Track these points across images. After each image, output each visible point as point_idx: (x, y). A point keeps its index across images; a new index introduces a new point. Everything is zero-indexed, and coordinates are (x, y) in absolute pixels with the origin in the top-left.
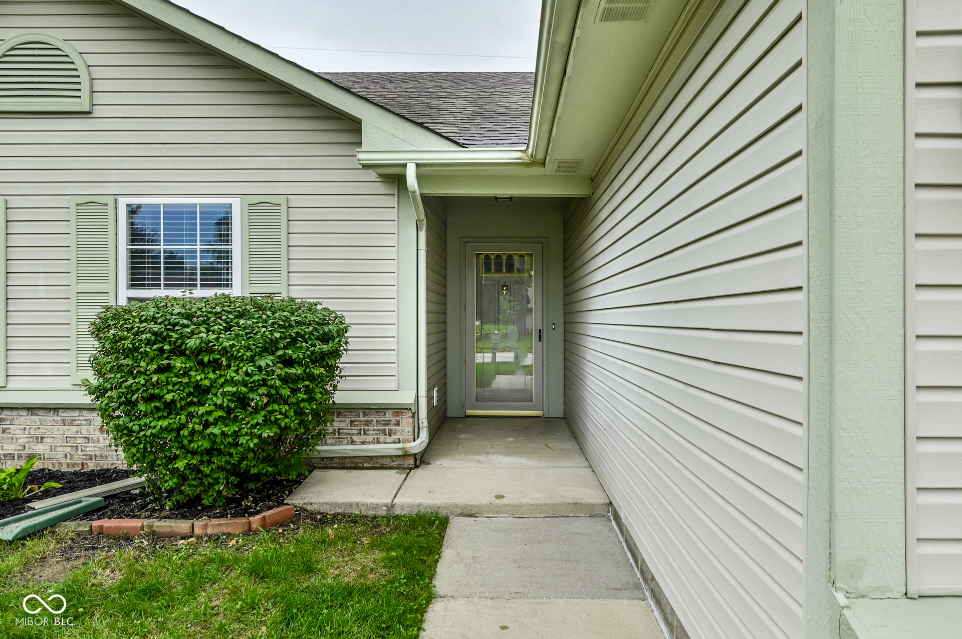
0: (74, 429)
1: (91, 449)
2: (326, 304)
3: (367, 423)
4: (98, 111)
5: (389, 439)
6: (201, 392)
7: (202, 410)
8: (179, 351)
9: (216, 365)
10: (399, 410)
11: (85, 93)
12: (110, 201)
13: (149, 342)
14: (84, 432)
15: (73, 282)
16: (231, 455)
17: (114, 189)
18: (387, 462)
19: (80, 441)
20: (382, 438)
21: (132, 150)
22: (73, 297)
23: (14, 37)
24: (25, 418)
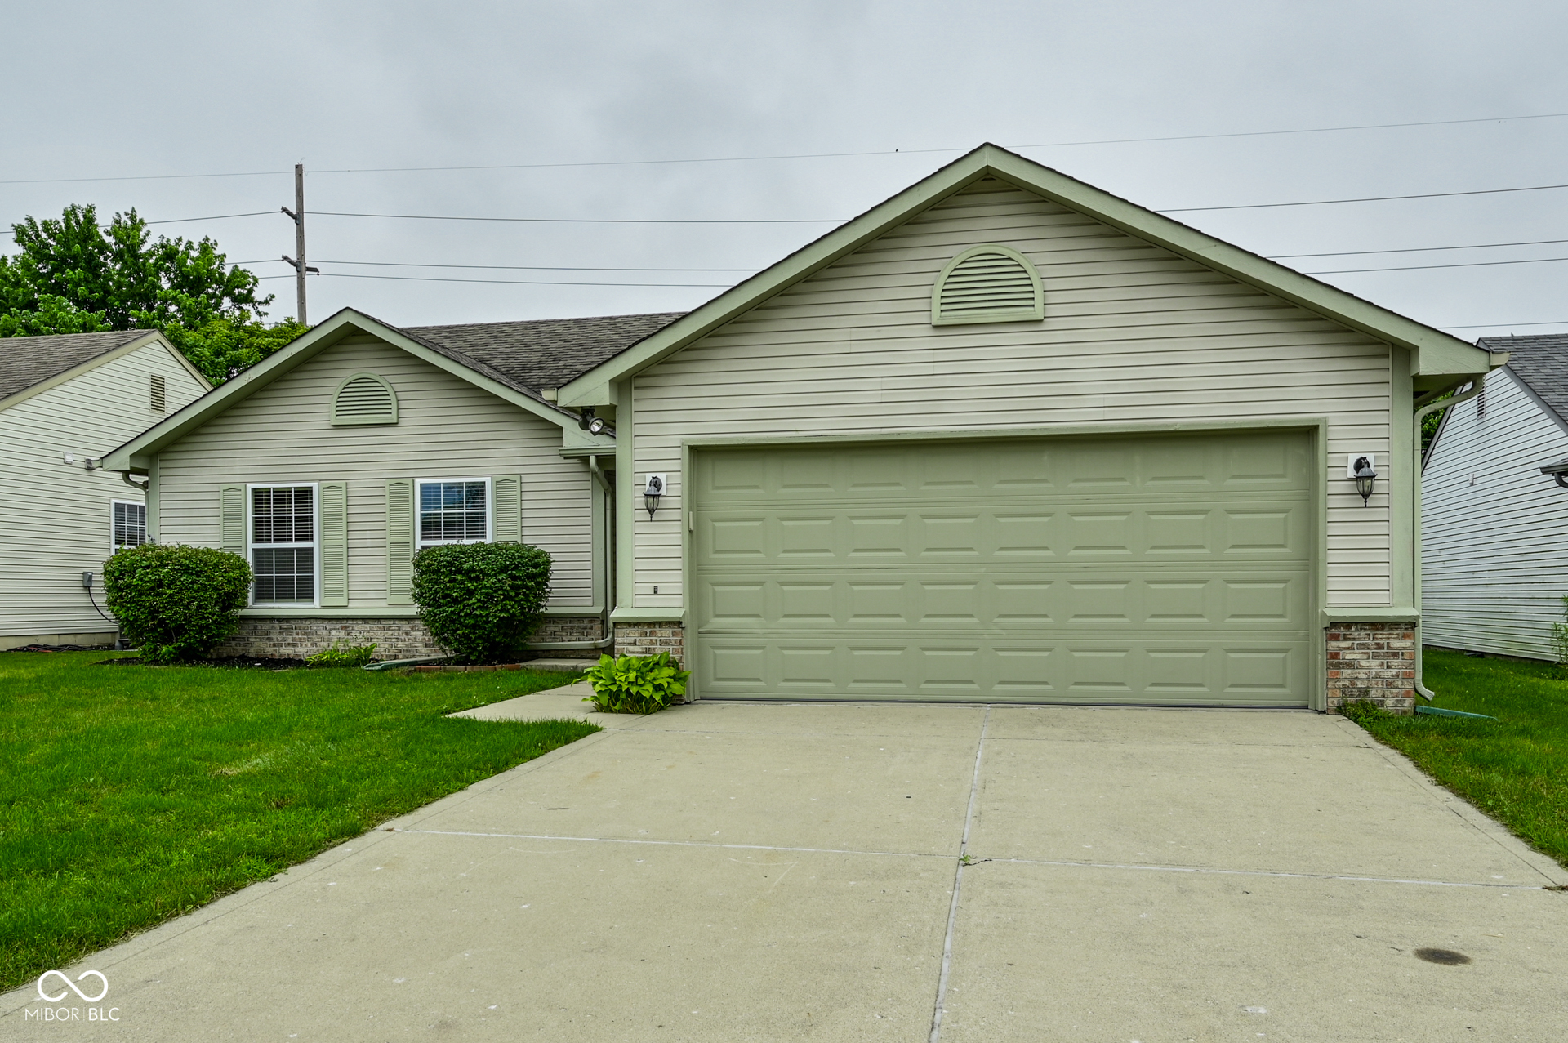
0: (390, 632)
1: (400, 645)
2: (539, 547)
3: (572, 628)
4: (403, 422)
5: (586, 638)
6: (470, 593)
7: (470, 602)
8: (459, 571)
9: (477, 579)
10: (592, 618)
11: (394, 411)
12: (409, 481)
13: (445, 566)
14: (396, 634)
15: (388, 536)
16: (485, 629)
17: (412, 473)
18: (585, 654)
19: (394, 640)
20: (582, 637)
21: (423, 447)
22: (388, 546)
23: (351, 375)
24: (360, 626)
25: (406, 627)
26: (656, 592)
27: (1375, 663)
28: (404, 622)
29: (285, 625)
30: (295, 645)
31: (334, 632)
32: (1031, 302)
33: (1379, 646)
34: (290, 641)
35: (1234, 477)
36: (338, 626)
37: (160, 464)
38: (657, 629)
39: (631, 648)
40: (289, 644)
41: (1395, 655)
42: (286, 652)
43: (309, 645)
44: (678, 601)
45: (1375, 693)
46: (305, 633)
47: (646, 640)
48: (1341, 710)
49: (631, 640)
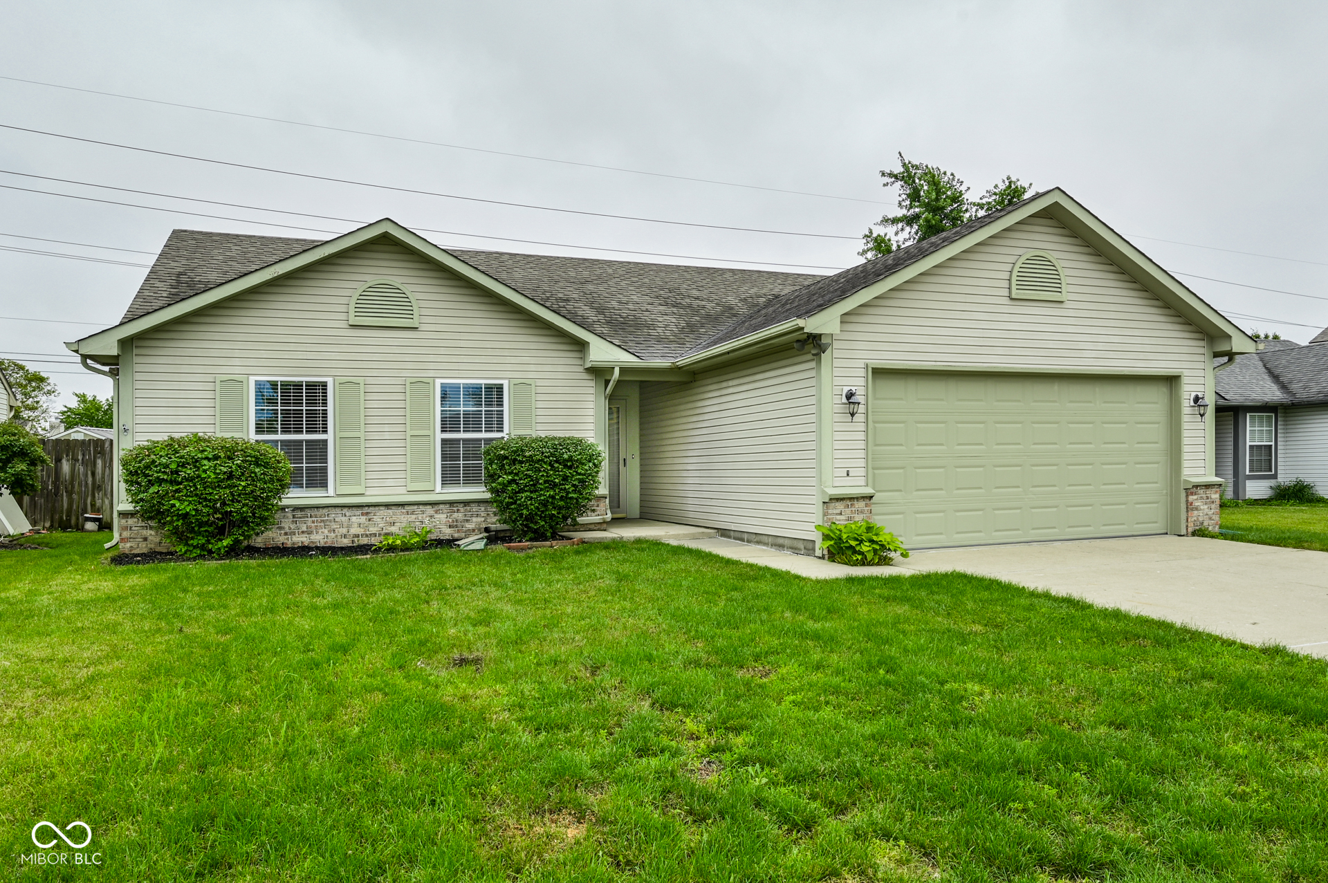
0: (414, 516)
4: (424, 327)
5: (593, 514)
6: (565, 478)
10: (599, 498)
11: (416, 316)
12: (430, 381)
14: (420, 518)
15: (407, 429)
17: (431, 374)
18: (592, 527)
19: (417, 523)
20: (589, 514)
21: (442, 351)
22: (408, 438)
23: (372, 280)
24: (383, 512)
25: (430, 510)
26: (848, 475)
27: (1206, 507)
28: (429, 507)
29: (299, 514)
30: (310, 533)
31: (354, 519)
32: (1059, 290)
33: (1207, 498)
34: (304, 529)
35: (1138, 403)
36: (359, 512)
37: (135, 351)
38: (855, 502)
39: (838, 517)
40: (303, 532)
41: (1213, 502)
42: (300, 539)
43: (326, 531)
44: (862, 481)
45: (1206, 524)
46: (322, 521)
47: (848, 511)
48: (1194, 534)
49: (838, 511)
